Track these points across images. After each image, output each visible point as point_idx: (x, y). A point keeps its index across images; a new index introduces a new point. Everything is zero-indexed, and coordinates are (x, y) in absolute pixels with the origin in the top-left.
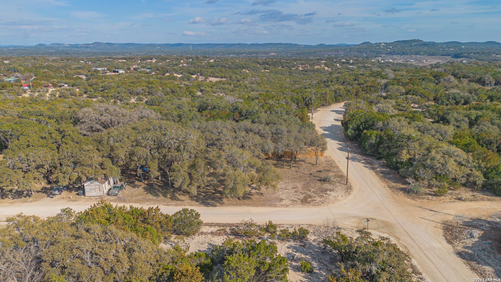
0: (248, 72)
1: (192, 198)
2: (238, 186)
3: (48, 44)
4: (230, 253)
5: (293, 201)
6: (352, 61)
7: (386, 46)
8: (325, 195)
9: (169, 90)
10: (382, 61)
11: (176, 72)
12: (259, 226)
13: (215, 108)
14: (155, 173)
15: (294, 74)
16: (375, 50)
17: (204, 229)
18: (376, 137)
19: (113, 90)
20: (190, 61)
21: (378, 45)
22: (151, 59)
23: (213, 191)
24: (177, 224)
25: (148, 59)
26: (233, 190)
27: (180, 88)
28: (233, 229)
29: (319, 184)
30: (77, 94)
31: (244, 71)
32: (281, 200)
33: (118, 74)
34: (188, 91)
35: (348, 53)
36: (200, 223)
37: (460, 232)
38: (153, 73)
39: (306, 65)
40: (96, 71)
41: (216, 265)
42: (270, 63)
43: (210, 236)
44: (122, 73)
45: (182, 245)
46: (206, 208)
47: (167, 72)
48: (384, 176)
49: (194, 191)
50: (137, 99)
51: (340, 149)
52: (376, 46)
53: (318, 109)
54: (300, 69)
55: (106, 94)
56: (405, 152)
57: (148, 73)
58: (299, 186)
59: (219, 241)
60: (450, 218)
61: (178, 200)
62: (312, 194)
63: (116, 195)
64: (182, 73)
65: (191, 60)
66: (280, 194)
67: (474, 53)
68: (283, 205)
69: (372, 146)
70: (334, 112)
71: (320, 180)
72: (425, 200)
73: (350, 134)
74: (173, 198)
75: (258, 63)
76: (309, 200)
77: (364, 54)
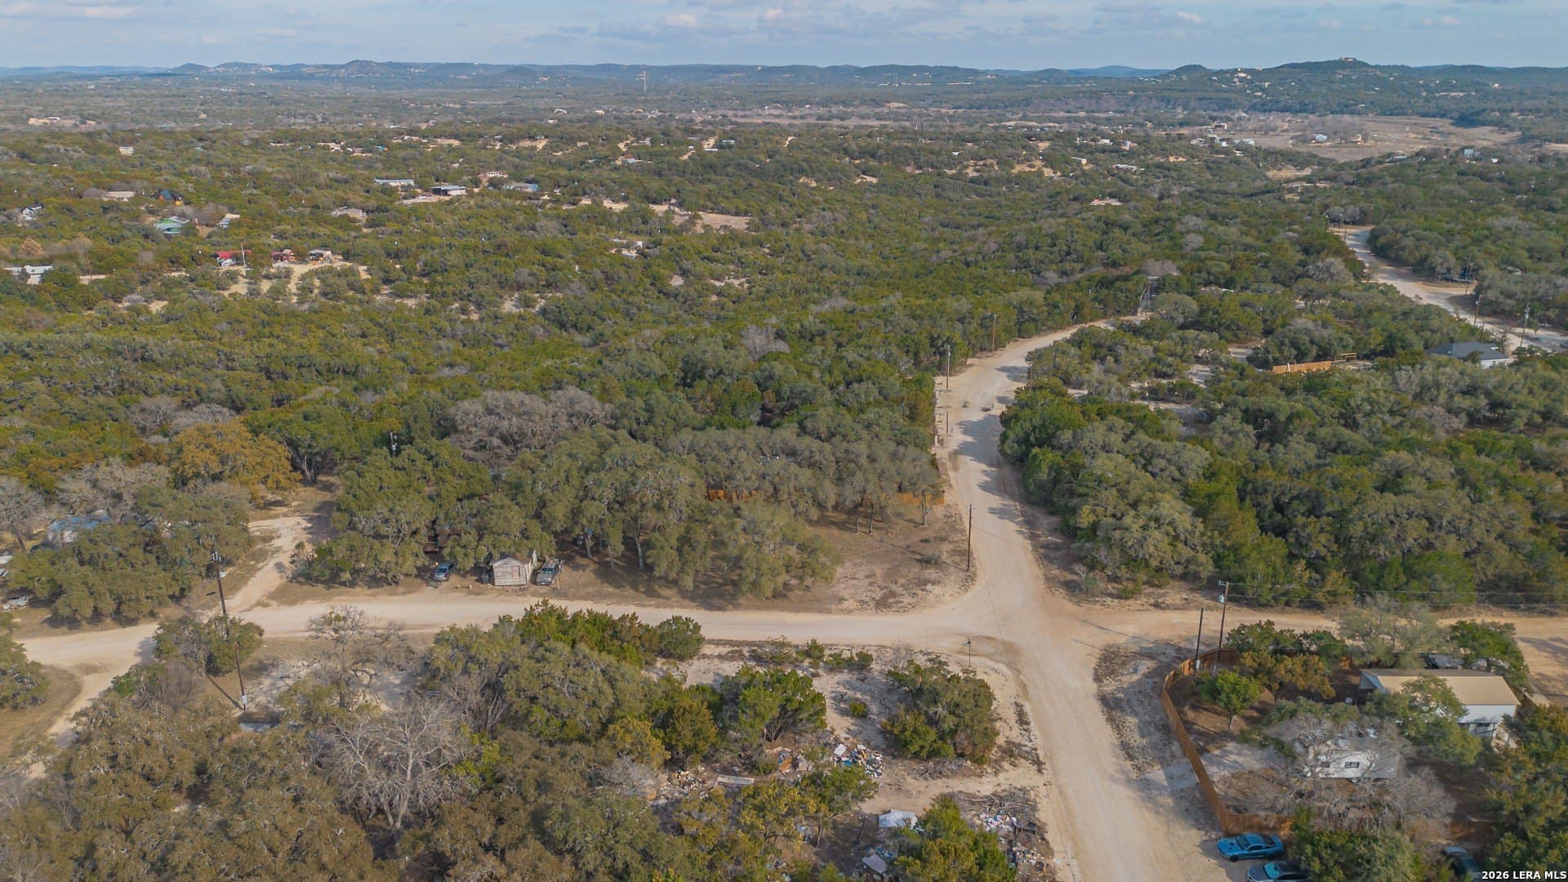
0: (814, 184)
1: (684, 594)
2: (763, 580)
3: (211, 63)
4: (747, 686)
5: (863, 602)
6: (1129, 143)
7: (1251, 82)
8: (920, 592)
9: (600, 276)
10: (1224, 144)
11: (610, 195)
12: (797, 647)
13: (721, 372)
14: (616, 547)
15: (951, 194)
16: (1215, 95)
17: (708, 650)
18: (1051, 468)
19: (454, 276)
20: (645, 147)
21: (1227, 75)
22: (533, 138)
23: (720, 581)
24: (665, 642)
25: (523, 138)
26: (755, 585)
27: (628, 267)
28: (754, 651)
29: (916, 569)
30: (367, 286)
31: (803, 184)
32: (841, 600)
33: (447, 198)
34: (647, 277)
35: (1128, 105)
36: (701, 640)
37: (1124, 664)
38: (546, 197)
39: (989, 161)
40: (387, 191)
41: (727, 704)
42: (881, 152)
43: (716, 661)
44: (459, 198)
45: (676, 675)
46: (708, 612)
47: (585, 193)
48: (1046, 554)
49: (688, 582)
50: (519, 299)
51: (985, 487)
52: (1219, 81)
53: (970, 361)
54: (971, 173)
55: (438, 288)
56: (1086, 509)
57: (530, 198)
58: (879, 570)
59: (731, 669)
60: (1121, 640)
61: (659, 596)
62: (899, 590)
63: (548, 584)
64: (625, 199)
65: (647, 141)
66: (842, 589)
67: (1522, 112)
68: (842, 610)
69: (1041, 486)
70: (1004, 374)
71: (920, 561)
72: (1097, 606)
73: (1009, 451)
74: (651, 593)
75: (846, 152)
76: (891, 600)
77: (1179, 110)
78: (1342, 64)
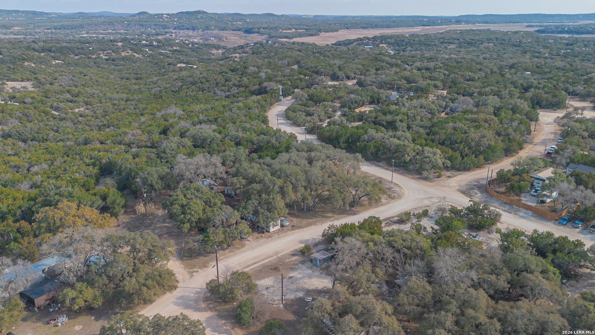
0: (33, 65)
5: (386, 199)
7: (170, 18)
10: (187, 42)
16: (159, 23)
21: (160, 16)
28: (391, 221)
31: (28, 65)
34: (41, 112)
37: (469, 193)
39: (109, 51)
52: (158, 18)
56: (406, 155)
67: (264, 28)
74: (325, 217)
76: (392, 196)
78: (199, 12)
